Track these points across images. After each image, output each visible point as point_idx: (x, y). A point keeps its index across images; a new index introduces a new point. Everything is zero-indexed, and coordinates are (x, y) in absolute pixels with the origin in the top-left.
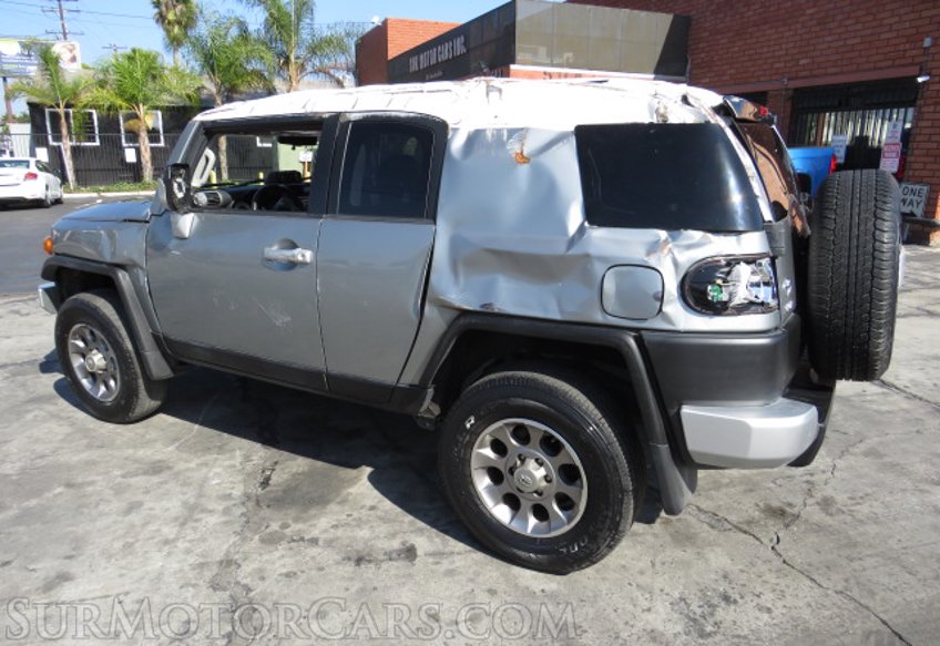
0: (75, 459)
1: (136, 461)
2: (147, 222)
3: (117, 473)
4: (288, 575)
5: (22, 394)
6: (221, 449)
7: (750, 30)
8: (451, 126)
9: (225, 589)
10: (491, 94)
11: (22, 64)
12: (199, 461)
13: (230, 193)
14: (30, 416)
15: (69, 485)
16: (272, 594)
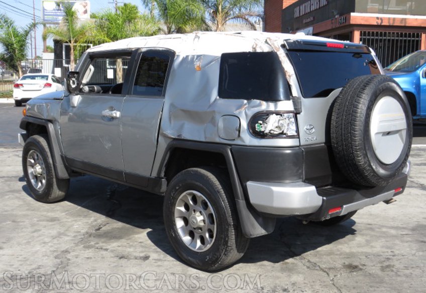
0: (20, 213)
1: (45, 216)
2: (62, 99)
3: (35, 219)
4: (88, 258)
5: (7, 188)
6: (85, 216)
8: (177, 54)
9: (59, 259)
10: (196, 39)
11: (55, 15)
12: (73, 219)
13: (101, 87)
14: (7, 197)
15: (14, 221)
16: (78, 262)
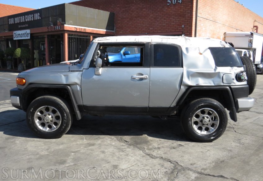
7: (134, 19)
